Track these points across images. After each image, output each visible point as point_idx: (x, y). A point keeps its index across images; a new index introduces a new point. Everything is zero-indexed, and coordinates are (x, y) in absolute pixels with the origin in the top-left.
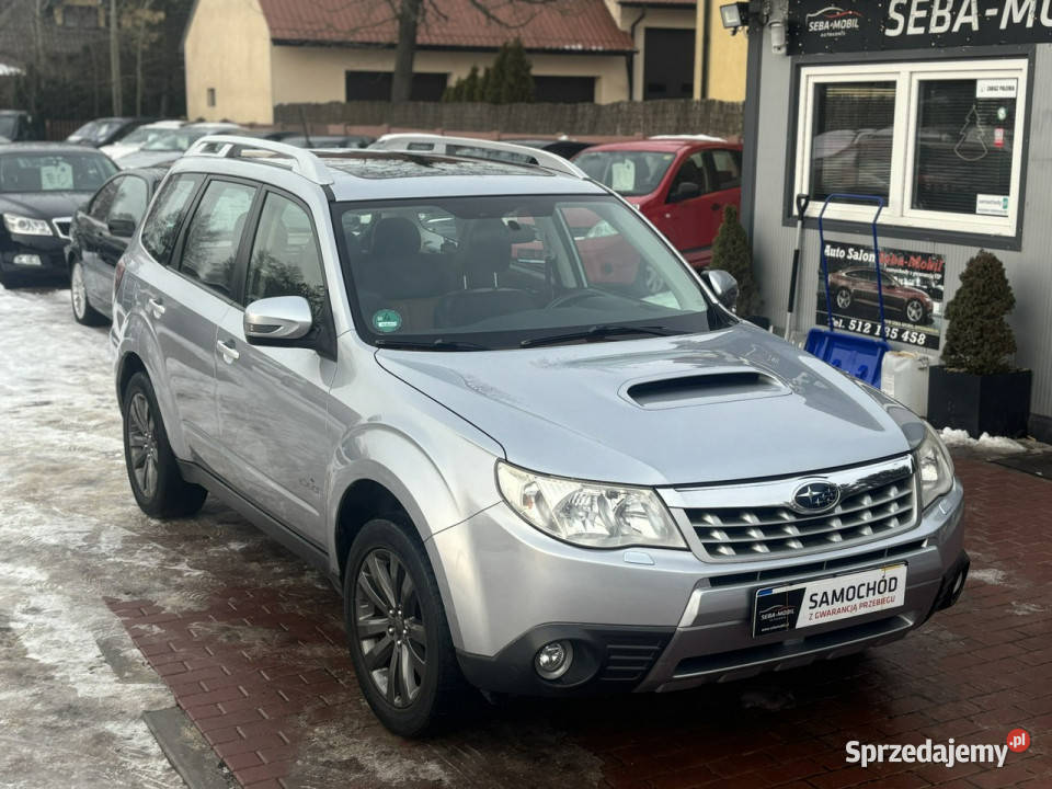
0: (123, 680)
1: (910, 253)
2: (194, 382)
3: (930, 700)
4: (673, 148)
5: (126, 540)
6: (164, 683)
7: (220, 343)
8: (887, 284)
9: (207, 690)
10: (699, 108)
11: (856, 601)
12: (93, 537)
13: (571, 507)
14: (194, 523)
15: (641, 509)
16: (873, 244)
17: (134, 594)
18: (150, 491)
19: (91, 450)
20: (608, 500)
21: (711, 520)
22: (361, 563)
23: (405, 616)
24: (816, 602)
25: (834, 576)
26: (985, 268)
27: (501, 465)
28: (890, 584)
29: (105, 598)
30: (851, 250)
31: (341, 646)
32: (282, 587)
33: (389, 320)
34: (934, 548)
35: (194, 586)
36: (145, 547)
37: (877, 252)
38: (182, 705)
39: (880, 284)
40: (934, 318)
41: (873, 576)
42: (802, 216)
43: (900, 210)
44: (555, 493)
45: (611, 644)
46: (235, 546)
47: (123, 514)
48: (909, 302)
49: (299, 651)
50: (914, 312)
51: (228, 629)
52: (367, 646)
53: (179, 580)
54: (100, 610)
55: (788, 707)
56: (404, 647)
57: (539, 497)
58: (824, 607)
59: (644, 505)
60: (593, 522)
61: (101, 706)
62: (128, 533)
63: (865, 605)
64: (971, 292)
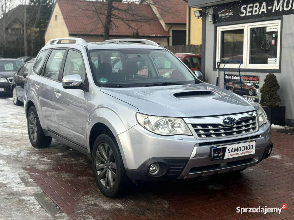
0: (27, 186)
1: (249, 76)
2: (50, 112)
3: (262, 186)
4: (181, 56)
5: (28, 153)
6: (39, 187)
7: (55, 92)
8: (243, 85)
9: (52, 188)
10: (188, 47)
11: (241, 151)
12: (19, 153)
13: (158, 125)
14: (48, 149)
15: (178, 125)
16: (239, 74)
17: (30, 166)
18: (35, 141)
19: (18, 133)
20: (169, 122)
21: (199, 127)
22: (97, 148)
23: (110, 162)
24: (230, 151)
25: (235, 144)
26: (271, 77)
27: (137, 114)
28: (251, 147)
29: (22, 167)
30: (233, 76)
31: (91, 177)
32: (74, 163)
33: (104, 80)
34: (263, 137)
35: (48, 164)
36: (34, 155)
37: (240, 76)
38: (44, 192)
39: (241, 85)
40: (257, 94)
41: (246, 144)
42: (218, 68)
43: (246, 64)
44: (153, 120)
45: (170, 163)
46: (60, 154)
47: (27, 147)
48: (250, 89)
49: (79, 178)
50: (251, 92)
51: (58, 174)
52: (99, 173)
53: (44, 162)
54: (20, 170)
55: (222, 188)
56: (110, 171)
57: (149, 122)
58: (232, 153)
59: (179, 124)
60: (164, 130)
61: (21, 193)
62: (29, 152)
63: (244, 153)
64: (267, 84)
